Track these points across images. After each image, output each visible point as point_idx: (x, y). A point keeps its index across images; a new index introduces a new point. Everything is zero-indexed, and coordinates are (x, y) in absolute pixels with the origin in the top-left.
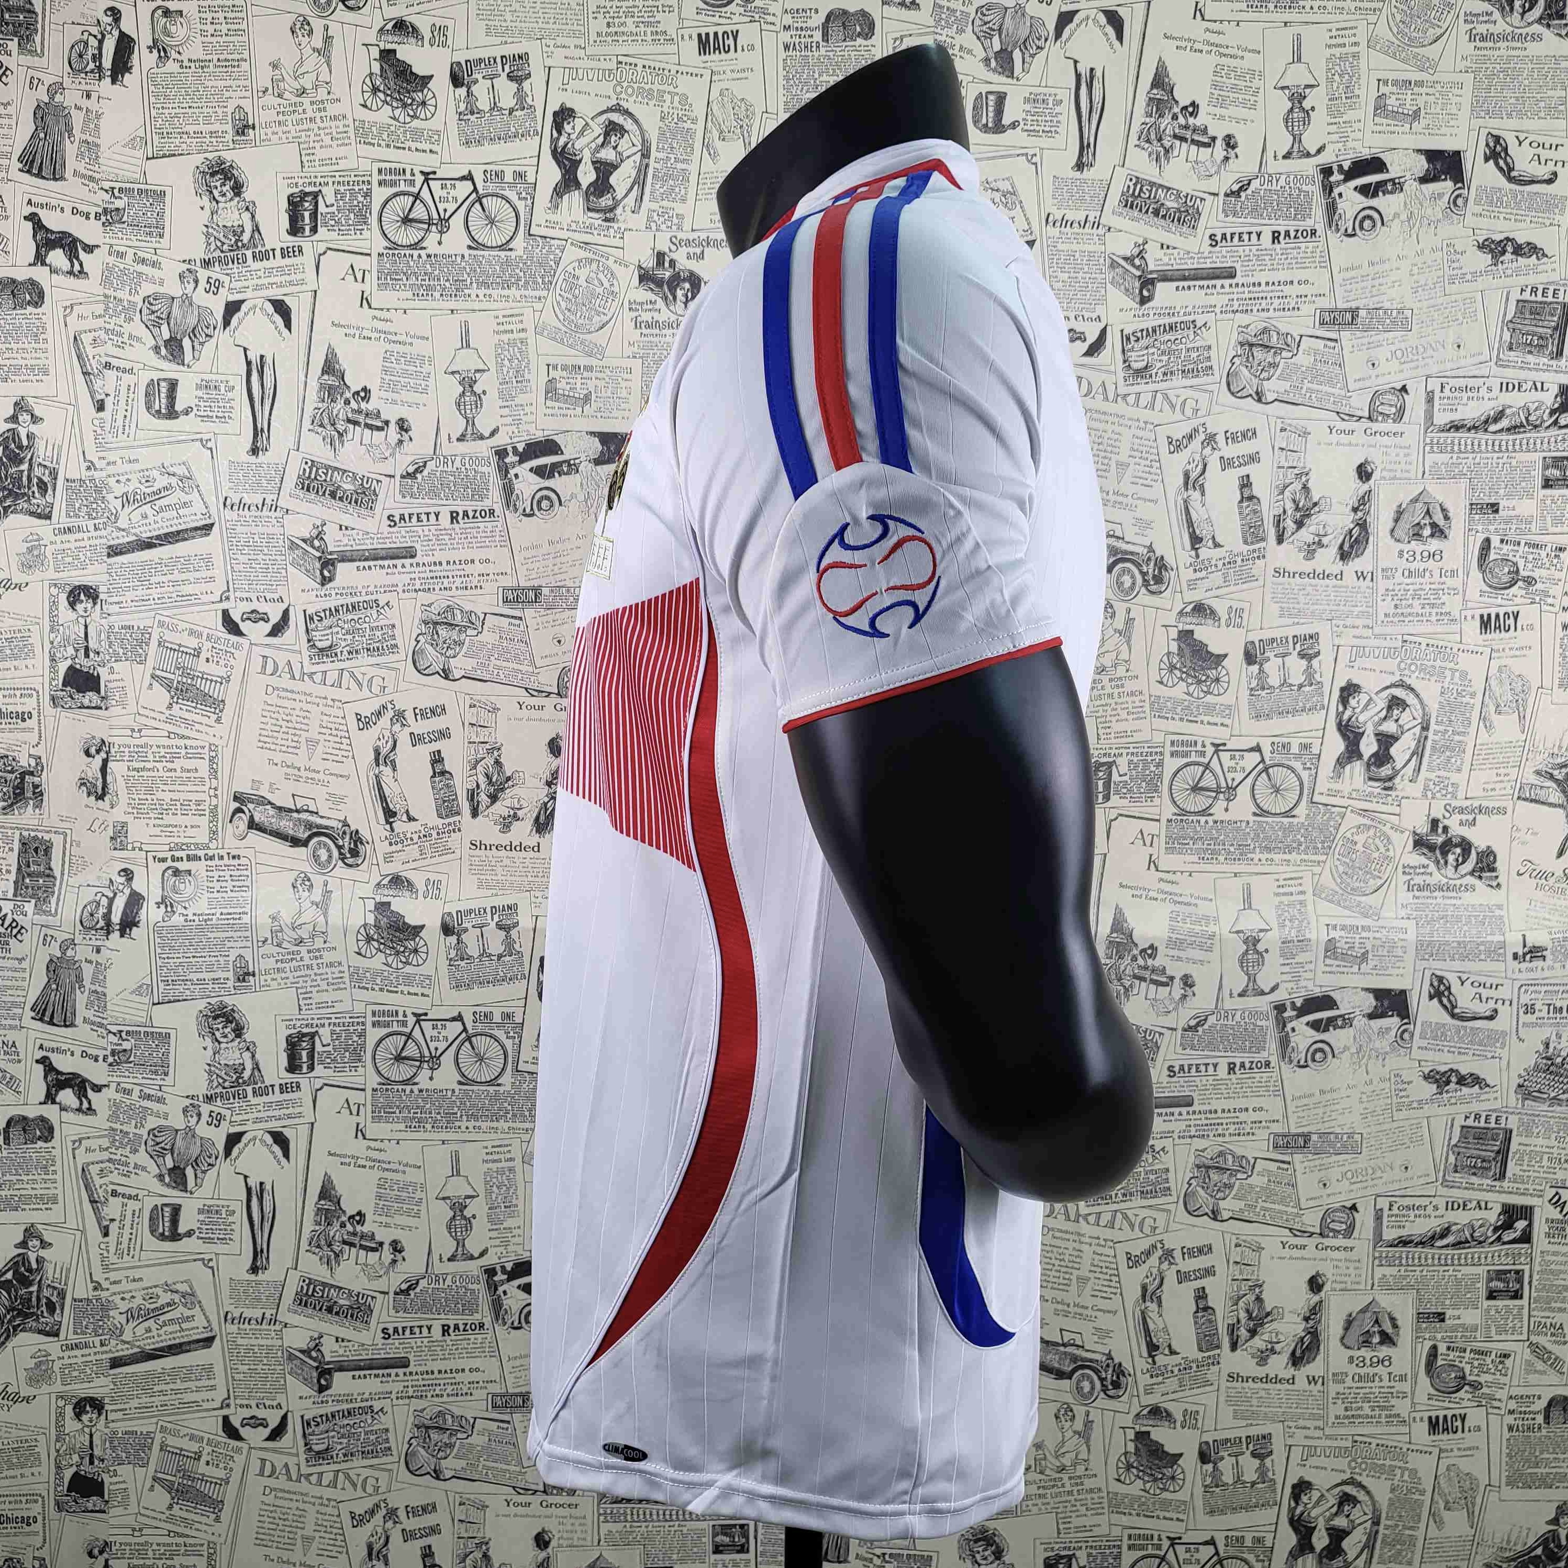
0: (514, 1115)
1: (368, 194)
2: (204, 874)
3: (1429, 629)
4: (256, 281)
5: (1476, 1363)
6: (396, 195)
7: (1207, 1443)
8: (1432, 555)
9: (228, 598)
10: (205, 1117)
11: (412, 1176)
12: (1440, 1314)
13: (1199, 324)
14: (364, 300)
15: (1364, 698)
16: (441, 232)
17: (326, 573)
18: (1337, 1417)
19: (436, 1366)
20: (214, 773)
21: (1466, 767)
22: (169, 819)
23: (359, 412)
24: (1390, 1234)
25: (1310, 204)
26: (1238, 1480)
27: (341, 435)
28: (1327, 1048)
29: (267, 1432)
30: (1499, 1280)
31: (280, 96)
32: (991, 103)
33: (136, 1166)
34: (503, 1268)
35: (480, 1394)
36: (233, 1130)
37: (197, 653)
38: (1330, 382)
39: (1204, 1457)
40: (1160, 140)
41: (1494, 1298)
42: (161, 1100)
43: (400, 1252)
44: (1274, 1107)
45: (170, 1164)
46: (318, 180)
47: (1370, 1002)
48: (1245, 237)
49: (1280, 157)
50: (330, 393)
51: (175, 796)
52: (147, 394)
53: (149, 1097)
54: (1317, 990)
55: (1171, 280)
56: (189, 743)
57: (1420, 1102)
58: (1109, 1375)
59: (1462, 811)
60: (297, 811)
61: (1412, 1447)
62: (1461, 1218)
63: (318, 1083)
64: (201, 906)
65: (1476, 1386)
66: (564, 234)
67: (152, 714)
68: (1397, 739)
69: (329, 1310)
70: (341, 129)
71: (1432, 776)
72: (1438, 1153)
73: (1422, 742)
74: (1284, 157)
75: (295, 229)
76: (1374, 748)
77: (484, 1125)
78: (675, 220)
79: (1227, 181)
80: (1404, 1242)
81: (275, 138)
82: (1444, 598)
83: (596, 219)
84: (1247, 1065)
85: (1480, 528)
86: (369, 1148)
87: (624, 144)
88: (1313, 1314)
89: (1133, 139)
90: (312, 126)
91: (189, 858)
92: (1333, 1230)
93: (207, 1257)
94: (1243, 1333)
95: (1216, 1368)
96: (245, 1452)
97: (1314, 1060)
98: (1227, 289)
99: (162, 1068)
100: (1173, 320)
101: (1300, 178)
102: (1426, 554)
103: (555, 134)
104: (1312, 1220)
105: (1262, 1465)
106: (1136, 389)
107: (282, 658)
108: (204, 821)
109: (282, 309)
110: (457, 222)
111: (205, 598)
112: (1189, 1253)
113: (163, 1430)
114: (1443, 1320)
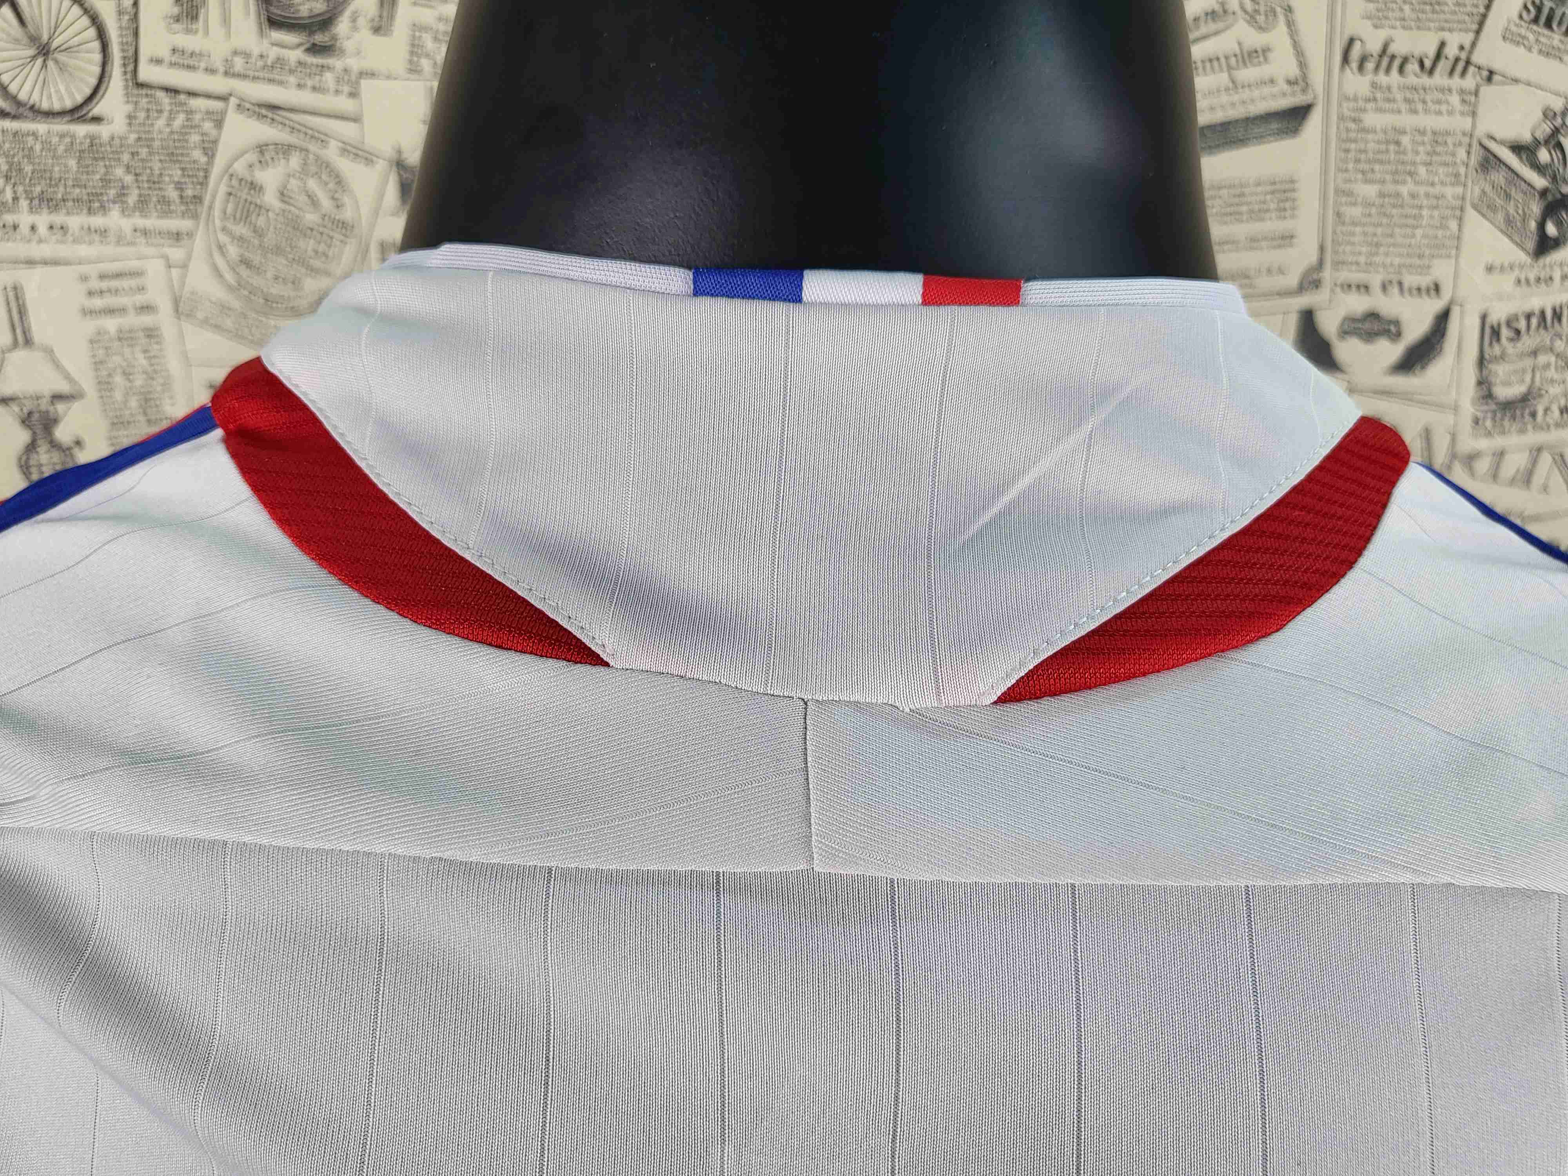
66: (218, 84)
106: (1499, 442)
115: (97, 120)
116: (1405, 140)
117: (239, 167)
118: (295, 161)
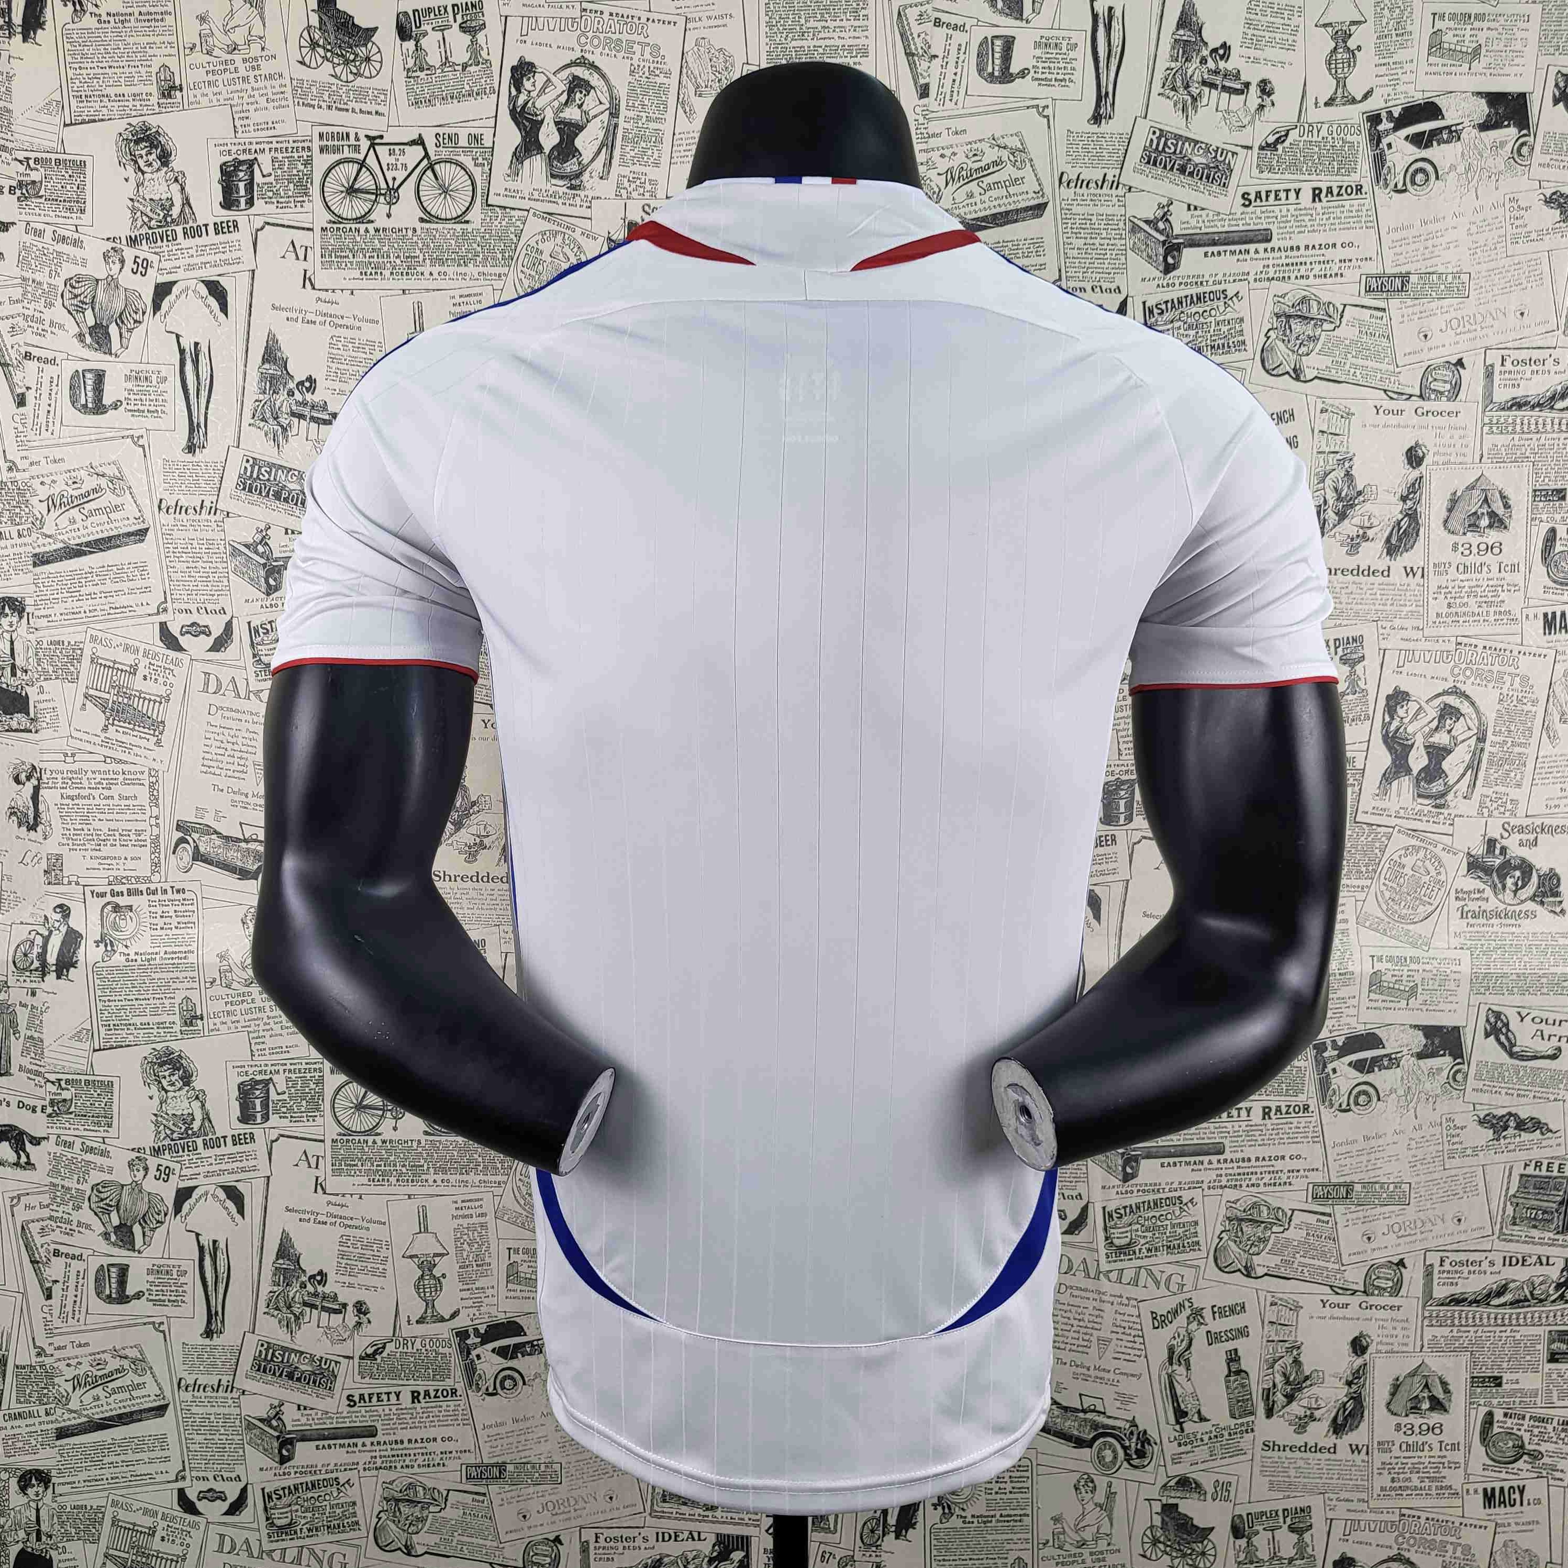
0: (485, 1167)
1: (308, 162)
2: (146, 909)
3: (1488, 630)
4: (188, 261)
5: (1536, 1431)
6: (339, 163)
7: (1240, 1516)
8: (1490, 548)
9: (165, 610)
10: (153, 1171)
11: (376, 1232)
12: (1496, 1378)
13: (1230, 293)
14: (307, 280)
15: (1413, 707)
16: (390, 204)
17: (272, 582)
18: (1382, 1489)
19: (405, 1435)
20: (154, 800)
21: (1527, 782)
22: (106, 851)
23: (304, 404)
24: (1440, 1292)
25: (1355, 156)
26: (1274, 1556)
27: (284, 430)
28: (1371, 1090)
29: (225, 1506)
30: (1562, 1341)
31: (209, 53)
32: (997, 49)
33: (79, 1224)
34: (476, 1330)
35: (453, 1465)
36: (182, 1185)
37: (133, 671)
38: (1377, 357)
39: (1237, 1532)
40: (1187, 87)
41: (1557, 1361)
42: (104, 1154)
43: (365, 1314)
44: (1313, 1154)
45: (116, 1221)
46: (253, 147)
47: (1418, 1040)
48: (1283, 195)
49: (1321, 103)
50: (272, 383)
51: (113, 825)
52: (71, 387)
53: (91, 1150)
54: (1362, 1027)
55: (1199, 245)
56: (126, 767)
57: (1475, 1149)
58: (1133, 1444)
59: (1521, 830)
60: (246, 841)
61: (1465, 1521)
62: (1520, 1274)
63: (274, 1134)
64: (143, 945)
65: (1535, 1456)
66: (526, 204)
67: (85, 737)
68: (1449, 752)
69: (290, 1376)
70: (278, 89)
71: (1489, 792)
72: (1494, 1206)
73: (1477, 755)
74: (1326, 104)
75: (229, 203)
76: (1424, 761)
77: (453, 1178)
78: (648, 187)
79: (1262, 132)
80: (1456, 1301)
81: (204, 101)
82: (1503, 596)
83: (560, 187)
84: (1284, 1110)
85: (1544, 517)
86: (329, 1203)
87: (590, 102)
88: (1356, 1378)
89: (1157, 87)
90: (246, 86)
91: (130, 893)
92: (1378, 1287)
93: (157, 1320)
94: (1280, 1398)
95: (1251, 1435)
96: (202, 1528)
97: (1357, 1104)
98: (1262, 254)
99: (105, 1119)
100: (1200, 290)
101: (1344, 127)
102: (1483, 547)
103: (514, 92)
104: (1355, 1277)
105: (1301, 1540)
107: (225, 675)
108: (145, 853)
109: (216, 290)
110: (407, 191)
111: (140, 611)
112: (1220, 1312)
113: (115, 1504)
114: (1500, 1385)
115: (467, 222)
116: (1094, 218)
117: (532, 243)
118: (559, 238)
